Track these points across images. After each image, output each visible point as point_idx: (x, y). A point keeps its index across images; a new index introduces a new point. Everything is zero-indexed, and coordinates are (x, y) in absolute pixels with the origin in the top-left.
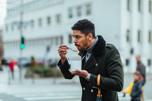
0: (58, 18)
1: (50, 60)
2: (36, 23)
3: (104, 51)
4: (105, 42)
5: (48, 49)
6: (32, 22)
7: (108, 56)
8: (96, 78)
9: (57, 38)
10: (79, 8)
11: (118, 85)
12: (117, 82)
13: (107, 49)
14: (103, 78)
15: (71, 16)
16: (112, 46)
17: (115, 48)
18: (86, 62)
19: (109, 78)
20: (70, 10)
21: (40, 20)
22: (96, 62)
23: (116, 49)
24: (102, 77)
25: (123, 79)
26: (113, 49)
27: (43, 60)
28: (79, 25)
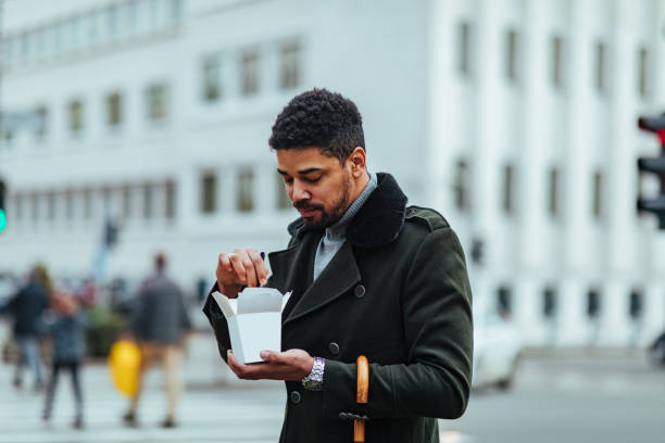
0: (157, 99)
1: (118, 285)
2: (58, 121)
3: (397, 234)
4: (405, 199)
5: (111, 236)
6: (42, 112)
7: (416, 257)
8: (350, 373)
9: (148, 188)
10: (249, 58)
11: (450, 389)
12: (447, 379)
13: (410, 228)
14: (380, 368)
15: (212, 94)
16: (435, 216)
17: (448, 226)
18: (315, 277)
19: (407, 365)
20: (209, 65)
21: (75, 107)
22: (359, 278)
23: (451, 230)
24: (374, 365)
25: (468, 360)
26: (438, 231)
27: (88, 283)
28: (309, 124)
